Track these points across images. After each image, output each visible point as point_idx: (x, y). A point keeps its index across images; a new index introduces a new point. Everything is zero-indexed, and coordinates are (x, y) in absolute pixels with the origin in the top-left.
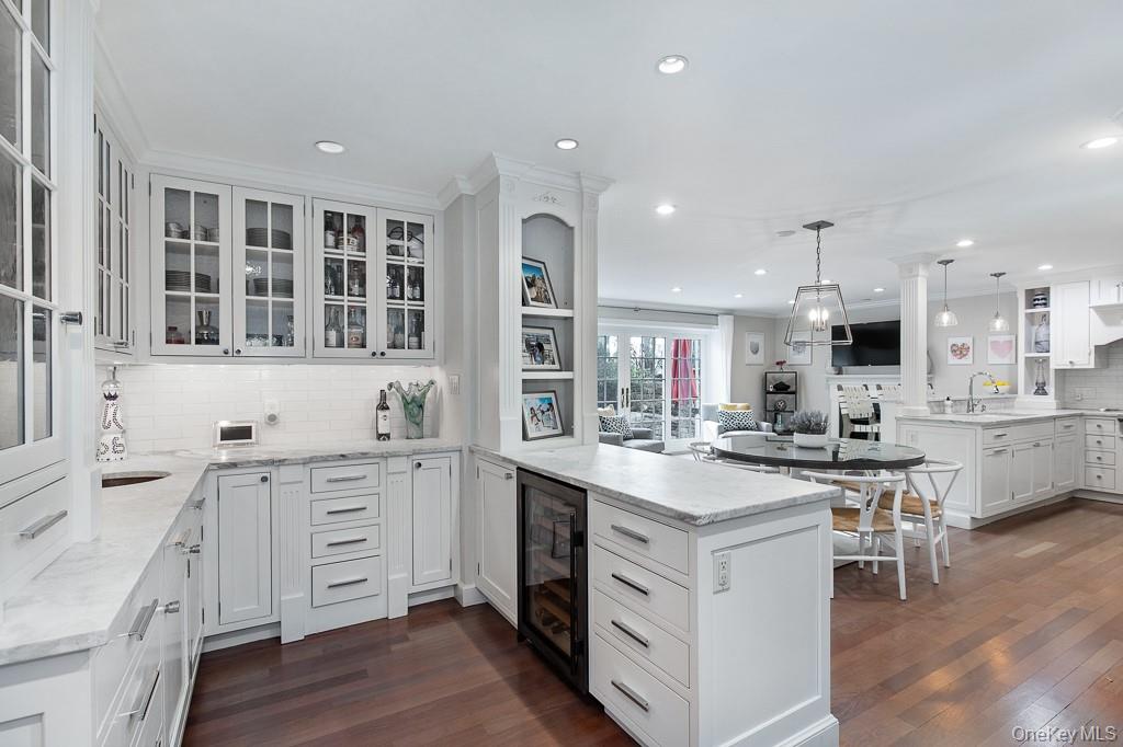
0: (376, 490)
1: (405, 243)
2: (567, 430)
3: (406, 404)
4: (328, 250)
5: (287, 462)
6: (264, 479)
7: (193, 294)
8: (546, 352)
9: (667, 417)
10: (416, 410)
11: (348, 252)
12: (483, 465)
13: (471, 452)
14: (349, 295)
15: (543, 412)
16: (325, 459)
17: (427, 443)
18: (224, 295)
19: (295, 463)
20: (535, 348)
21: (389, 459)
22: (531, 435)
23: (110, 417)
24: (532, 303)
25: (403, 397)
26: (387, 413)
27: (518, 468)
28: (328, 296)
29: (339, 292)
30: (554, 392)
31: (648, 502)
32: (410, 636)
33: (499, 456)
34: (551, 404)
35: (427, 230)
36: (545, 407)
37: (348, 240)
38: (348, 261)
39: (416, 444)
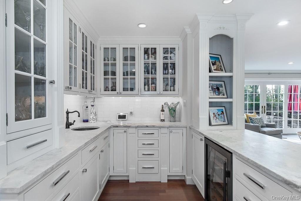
0: (158, 138)
1: (169, 55)
2: (230, 122)
3: (170, 110)
4: (145, 60)
5: (131, 127)
6: (125, 132)
7: (110, 77)
8: (221, 91)
9: (285, 119)
10: (173, 112)
11: (151, 60)
12: (194, 134)
13: (190, 128)
14: (151, 74)
15: (219, 115)
16: (142, 127)
17: (177, 124)
18: (117, 77)
19: (133, 127)
20: (216, 89)
21: (161, 128)
22: (213, 124)
23: (92, 111)
24: (214, 71)
25: (169, 107)
26: (163, 113)
27: (205, 137)
28: (145, 75)
29: (148, 73)
30: (224, 107)
31: (264, 168)
32: (167, 191)
33: (198, 131)
34: (223, 112)
35: (177, 50)
36: (220, 113)
37: (151, 56)
38: (151, 63)
39: (173, 124)
